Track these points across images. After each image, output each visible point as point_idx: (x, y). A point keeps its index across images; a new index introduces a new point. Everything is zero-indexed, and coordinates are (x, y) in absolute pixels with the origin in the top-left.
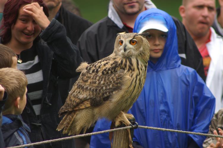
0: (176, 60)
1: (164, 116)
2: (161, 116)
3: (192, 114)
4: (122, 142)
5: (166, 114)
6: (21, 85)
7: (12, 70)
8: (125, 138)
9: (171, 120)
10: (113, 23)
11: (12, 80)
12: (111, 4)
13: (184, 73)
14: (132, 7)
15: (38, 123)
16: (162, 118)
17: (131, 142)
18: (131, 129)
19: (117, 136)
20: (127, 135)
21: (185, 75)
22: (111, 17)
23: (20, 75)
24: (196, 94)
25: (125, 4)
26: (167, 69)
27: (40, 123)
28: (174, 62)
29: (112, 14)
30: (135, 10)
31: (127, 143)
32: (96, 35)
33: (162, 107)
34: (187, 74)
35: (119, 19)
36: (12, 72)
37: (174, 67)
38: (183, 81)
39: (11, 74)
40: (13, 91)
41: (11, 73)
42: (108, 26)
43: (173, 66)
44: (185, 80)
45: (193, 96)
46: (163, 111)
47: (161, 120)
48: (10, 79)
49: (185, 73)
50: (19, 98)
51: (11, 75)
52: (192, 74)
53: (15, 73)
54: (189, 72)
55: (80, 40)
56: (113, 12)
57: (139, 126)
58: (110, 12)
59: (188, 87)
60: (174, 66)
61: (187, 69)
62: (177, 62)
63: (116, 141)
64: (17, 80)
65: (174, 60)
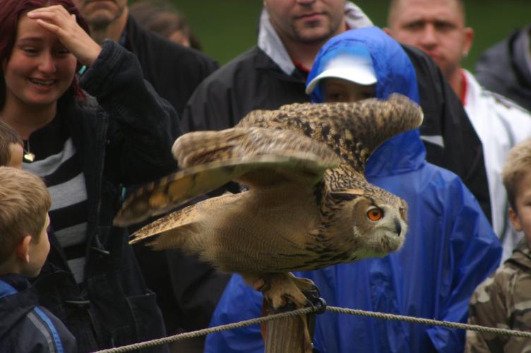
0: (413, 154)
1: (379, 288)
2: (373, 287)
3: (448, 282)
4: (287, 346)
5: (385, 284)
6: (35, 207)
7: (14, 173)
8: (296, 335)
9: (395, 298)
10: (271, 61)
11: (13, 194)
12: (265, 17)
13: (430, 184)
14: (313, 24)
15: (80, 300)
16: (375, 294)
17: (309, 345)
18: (308, 315)
19: (276, 333)
20: (301, 329)
21: (433, 189)
22: (266, 49)
23: (33, 184)
24: (459, 236)
25: (297, 18)
26: (391, 174)
27: (86, 300)
28: (409, 157)
29: (267, 41)
30: (320, 31)
31: (299, 349)
32: (229, 91)
33: (376, 268)
34: (438, 187)
35: (283, 51)
36: (13, 176)
37: (408, 169)
38: (428, 204)
39: (9, 181)
40: (14, 221)
41: (11, 179)
42: (258, 69)
43: (406, 168)
44: (433, 201)
45: (451, 239)
46: (378, 276)
47: (372, 297)
48: (8, 193)
49: (434, 183)
50: (28, 238)
51: (11, 183)
52: (451, 187)
53: (20, 179)
54: (443, 182)
55: (190, 102)
56: (269, 35)
57: (328, 307)
58: (263, 35)
59: (441, 218)
60: (409, 167)
61: (439, 174)
62: (414, 158)
63: (272, 344)
64: (24, 196)
65: (409, 154)
